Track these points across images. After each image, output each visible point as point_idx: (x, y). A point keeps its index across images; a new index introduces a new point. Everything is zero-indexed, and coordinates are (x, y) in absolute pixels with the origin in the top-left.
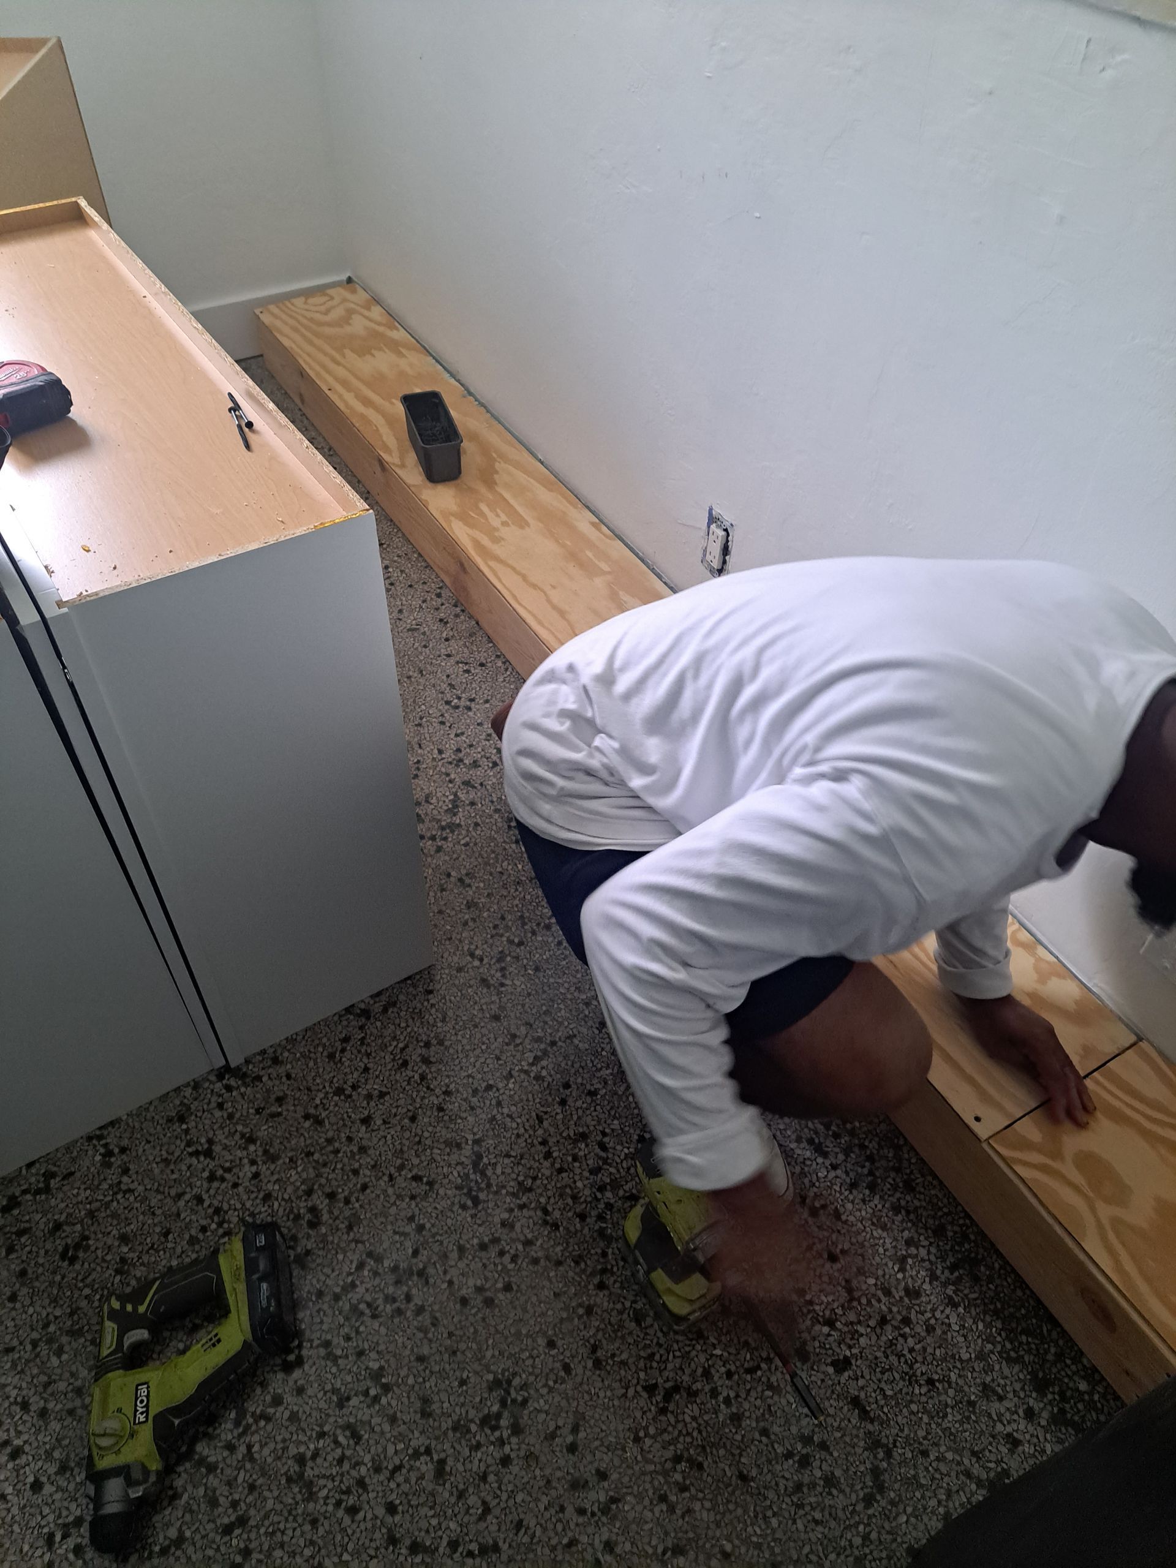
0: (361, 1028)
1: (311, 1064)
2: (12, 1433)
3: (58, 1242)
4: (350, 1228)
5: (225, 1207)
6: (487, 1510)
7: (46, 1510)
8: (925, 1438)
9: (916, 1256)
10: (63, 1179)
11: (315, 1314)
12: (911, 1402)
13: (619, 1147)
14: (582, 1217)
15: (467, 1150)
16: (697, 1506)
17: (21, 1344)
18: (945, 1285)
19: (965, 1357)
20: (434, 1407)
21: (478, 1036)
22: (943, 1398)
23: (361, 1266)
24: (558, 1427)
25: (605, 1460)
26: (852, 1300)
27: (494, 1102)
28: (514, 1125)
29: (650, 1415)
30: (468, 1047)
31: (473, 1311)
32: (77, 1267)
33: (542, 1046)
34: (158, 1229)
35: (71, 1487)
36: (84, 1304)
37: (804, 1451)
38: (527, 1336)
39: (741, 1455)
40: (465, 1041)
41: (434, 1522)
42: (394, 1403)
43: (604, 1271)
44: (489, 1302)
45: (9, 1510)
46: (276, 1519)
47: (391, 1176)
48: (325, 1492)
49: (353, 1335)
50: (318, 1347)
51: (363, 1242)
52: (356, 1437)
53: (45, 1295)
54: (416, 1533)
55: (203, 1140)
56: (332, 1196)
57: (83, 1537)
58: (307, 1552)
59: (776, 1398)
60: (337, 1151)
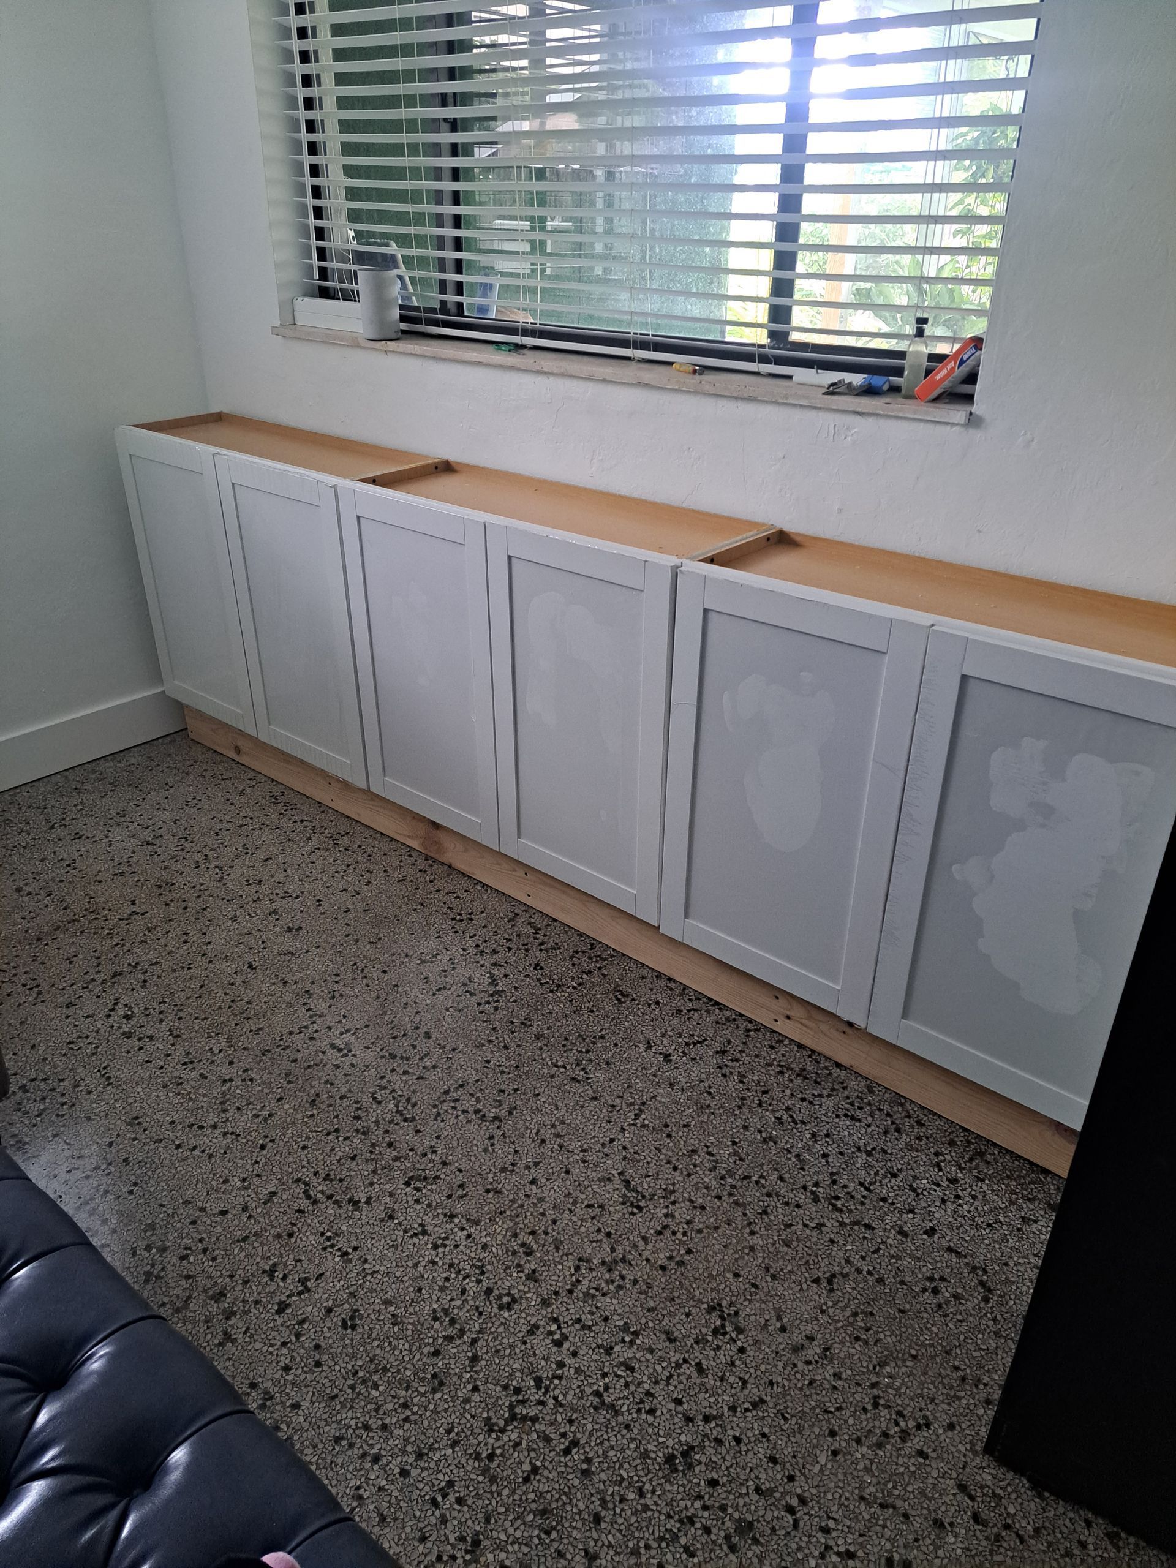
0: (498, 1128)
1: (473, 1159)
2: (366, 1447)
3: (335, 1320)
4: (557, 1248)
5: (456, 1261)
6: (744, 1382)
7: (421, 1486)
8: (1002, 1256)
9: (945, 1160)
10: (317, 1279)
11: (559, 1306)
12: (984, 1239)
13: (722, 1152)
14: (719, 1197)
15: (617, 1180)
16: (882, 1336)
17: (341, 1390)
18: (970, 1171)
19: (1003, 1206)
20: (675, 1334)
21: (587, 1112)
22: (1001, 1232)
23: (577, 1268)
24: (767, 1321)
25: (809, 1330)
26: (918, 1195)
27: (620, 1148)
28: (642, 1158)
29: (824, 1296)
30: (584, 1121)
31: (673, 1271)
32: (360, 1330)
33: (637, 1107)
34: (411, 1289)
35: (432, 1464)
36: (378, 1351)
37: (932, 1286)
38: (718, 1275)
39: (894, 1300)
40: (580, 1118)
41: (712, 1400)
42: (646, 1341)
43: (750, 1224)
44: (681, 1263)
45: (390, 1495)
46: (599, 1434)
47: (570, 1210)
48: (625, 1408)
49: (595, 1310)
50: (572, 1324)
51: (571, 1254)
52: (632, 1369)
53: (344, 1355)
54: (704, 1410)
55: (416, 1226)
56: (533, 1233)
57: (459, 1492)
58: (632, 1446)
59: (899, 1262)
60: (522, 1206)
